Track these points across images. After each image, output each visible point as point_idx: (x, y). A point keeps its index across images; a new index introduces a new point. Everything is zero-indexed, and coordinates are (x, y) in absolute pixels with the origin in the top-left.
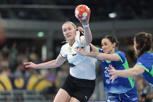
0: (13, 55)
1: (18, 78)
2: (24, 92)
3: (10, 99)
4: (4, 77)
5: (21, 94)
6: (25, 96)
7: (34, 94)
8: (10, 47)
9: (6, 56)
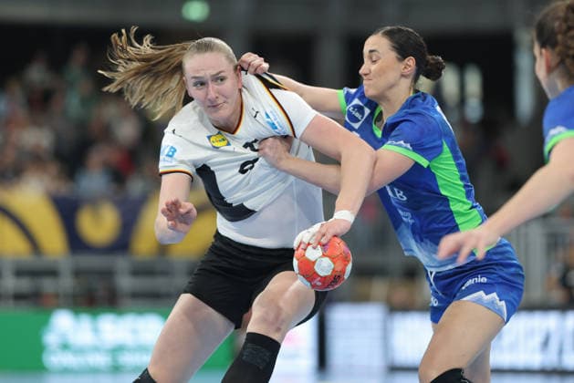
0: (73, 103)
1: (94, 202)
2: (121, 263)
3: (57, 296)
4: (31, 198)
5: (108, 274)
6: (125, 282)
7: (165, 273)
8: (57, 64)
9: (40, 103)
